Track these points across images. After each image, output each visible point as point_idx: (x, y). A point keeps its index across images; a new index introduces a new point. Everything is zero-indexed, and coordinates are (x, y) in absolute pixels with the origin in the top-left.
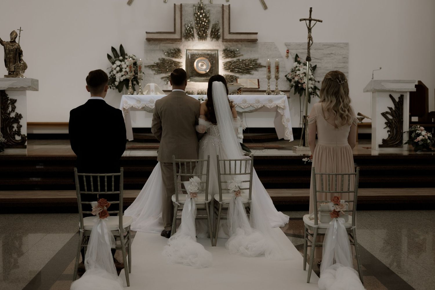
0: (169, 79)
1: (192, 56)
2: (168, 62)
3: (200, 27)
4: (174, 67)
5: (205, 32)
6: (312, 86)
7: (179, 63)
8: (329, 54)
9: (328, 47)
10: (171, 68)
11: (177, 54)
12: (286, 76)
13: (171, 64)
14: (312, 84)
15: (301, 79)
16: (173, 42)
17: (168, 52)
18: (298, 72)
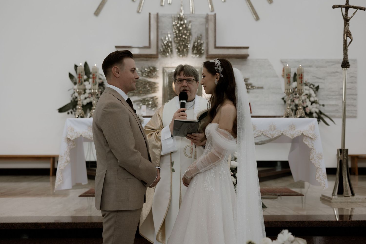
0: (142, 102)
1: (170, 75)
2: (142, 83)
3: (180, 40)
4: (149, 88)
5: (186, 47)
6: (317, 111)
7: (155, 83)
8: (334, 73)
9: (332, 65)
10: (145, 89)
11: (152, 72)
12: (283, 99)
13: (145, 84)
14: (316, 108)
15: (303, 102)
16: (148, 59)
17: (141, 71)
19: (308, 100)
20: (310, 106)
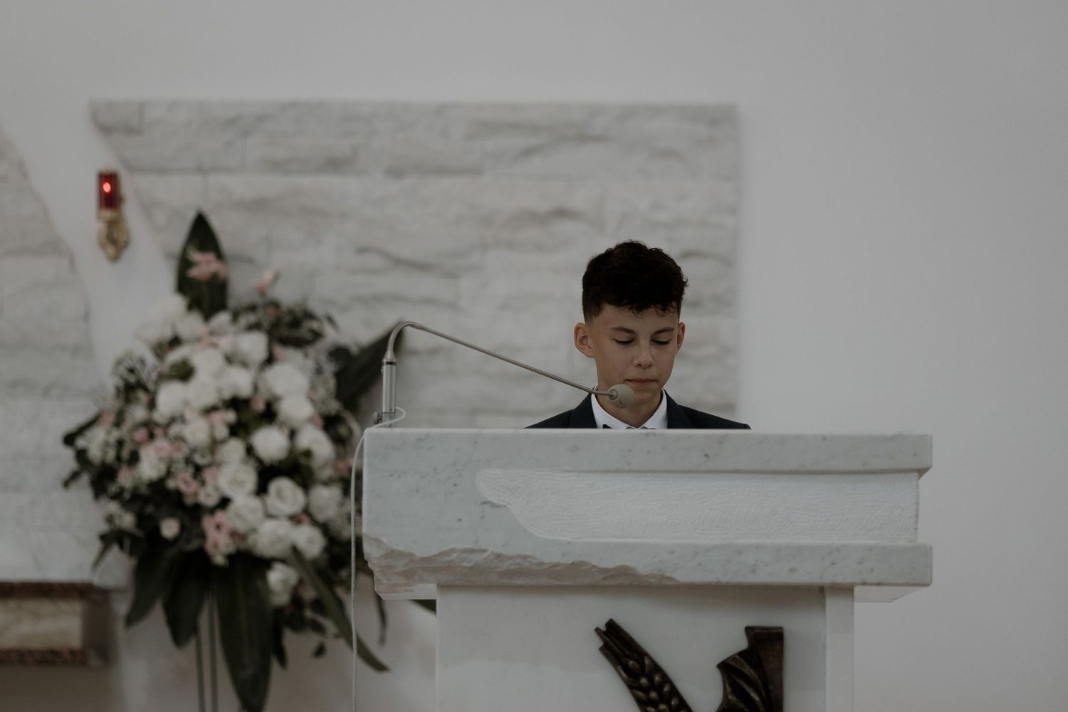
6: (310, 541)
14: (305, 515)
15: (198, 470)
18: (170, 397)
19: (234, 449)
20: (243, 500)
